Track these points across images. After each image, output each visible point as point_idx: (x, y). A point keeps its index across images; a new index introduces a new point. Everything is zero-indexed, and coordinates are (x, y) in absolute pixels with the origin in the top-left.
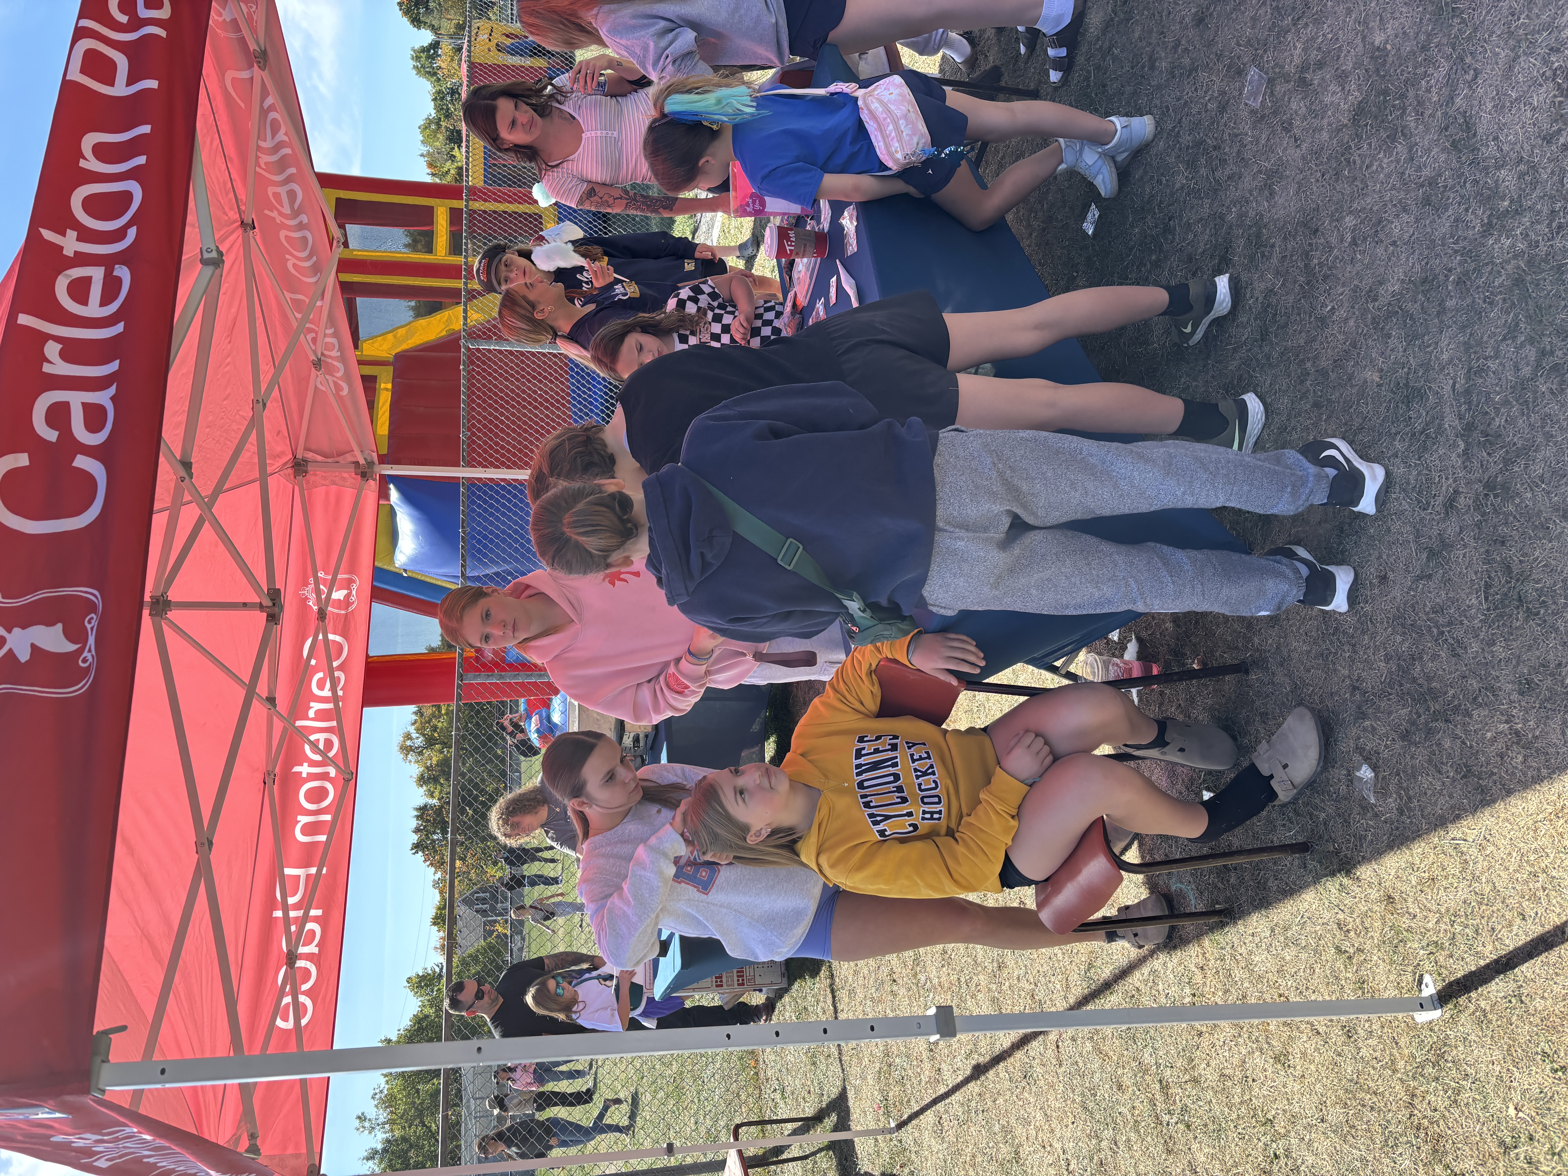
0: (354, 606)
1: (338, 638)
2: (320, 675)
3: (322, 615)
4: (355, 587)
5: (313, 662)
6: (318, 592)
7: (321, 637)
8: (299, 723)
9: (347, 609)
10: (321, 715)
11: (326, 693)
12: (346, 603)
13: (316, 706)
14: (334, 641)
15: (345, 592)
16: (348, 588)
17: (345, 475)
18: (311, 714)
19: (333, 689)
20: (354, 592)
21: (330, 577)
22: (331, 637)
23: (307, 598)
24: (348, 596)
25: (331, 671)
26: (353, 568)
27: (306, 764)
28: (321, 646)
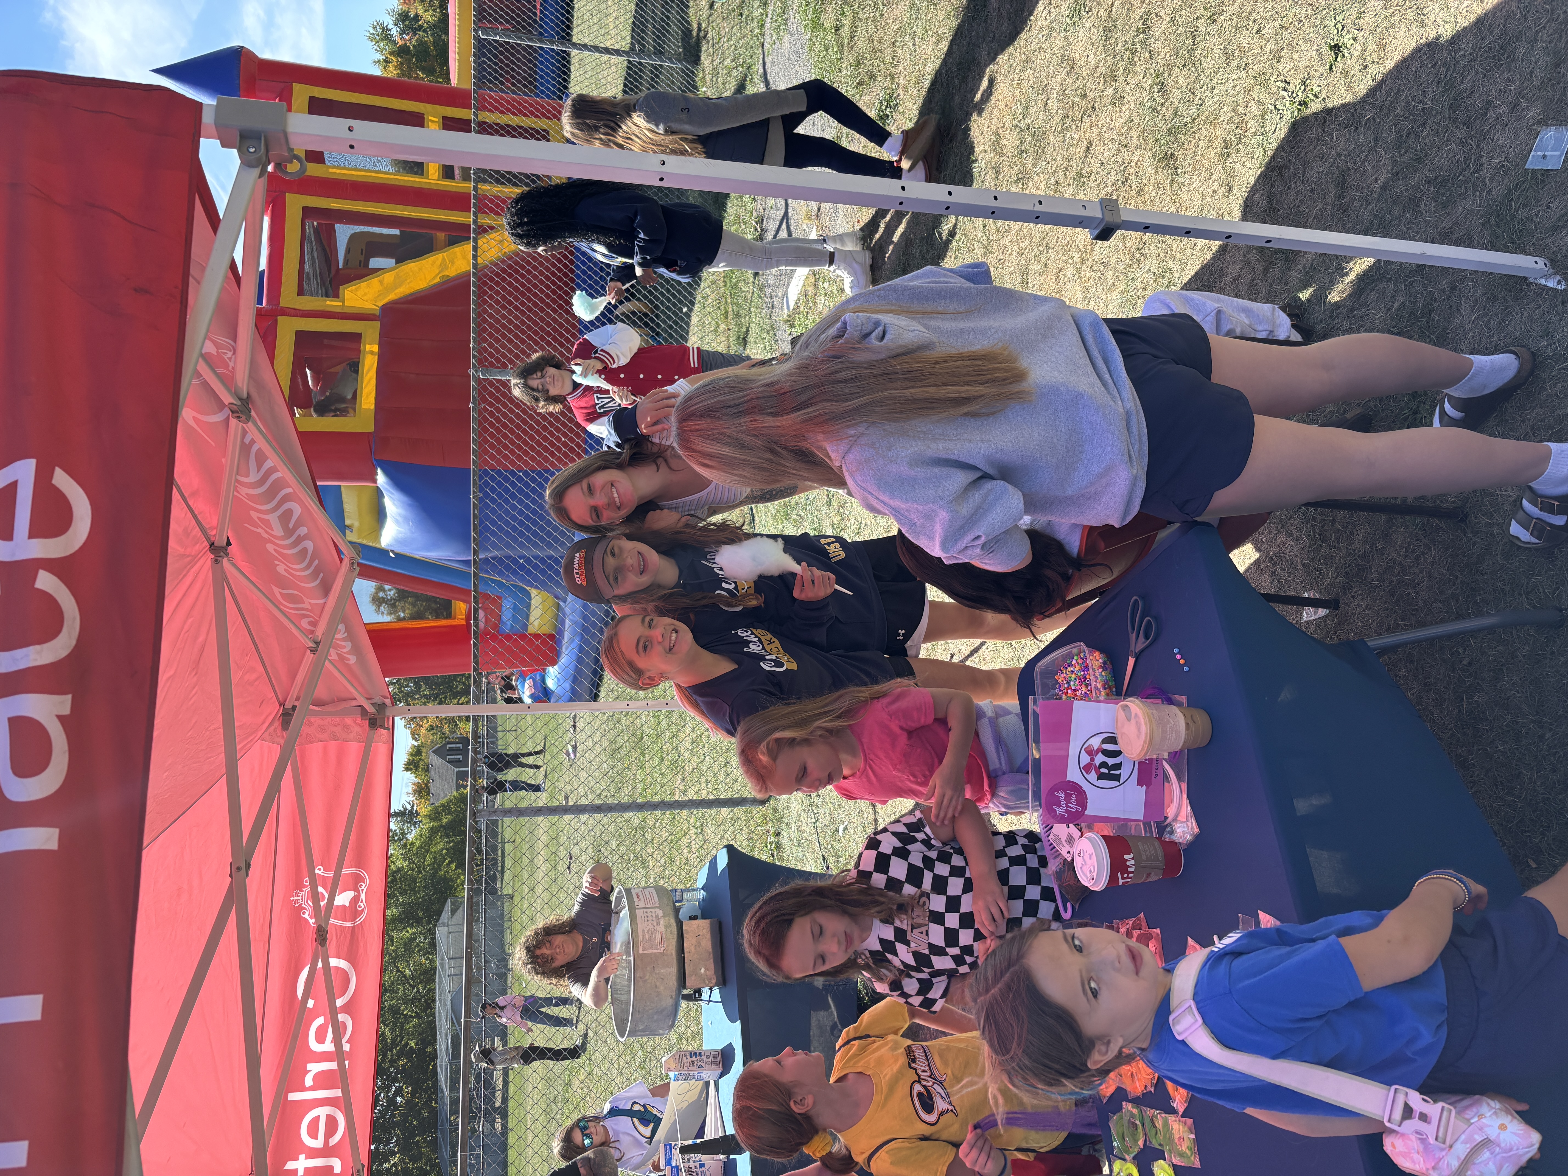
0: (363, 917)
1: (343, 964)
2: (320, 1021)
3: (321, 935)
4: (364, 887)
5: (311, 1003)
6: (315, 897)
7: (320, 965)
8: (293, 1096)
9: (354, 919)
10: (324, 1079)
11: (328, 1046)
12: (352, 910)
13: (314, 1068)
14: (338, 968)
15: (350, 894)
16: (356, 889)
17: (349, 721)
18: (309, 1081)
19: (337, 1041)
20: (363, 896)
21: (331, 874)
22: (334, 962)
23: (301, 908)
24: (355, 900)
25: (334, 1012)
26: (360, 861)
27: (302, 1157)
28: (320, 976)
